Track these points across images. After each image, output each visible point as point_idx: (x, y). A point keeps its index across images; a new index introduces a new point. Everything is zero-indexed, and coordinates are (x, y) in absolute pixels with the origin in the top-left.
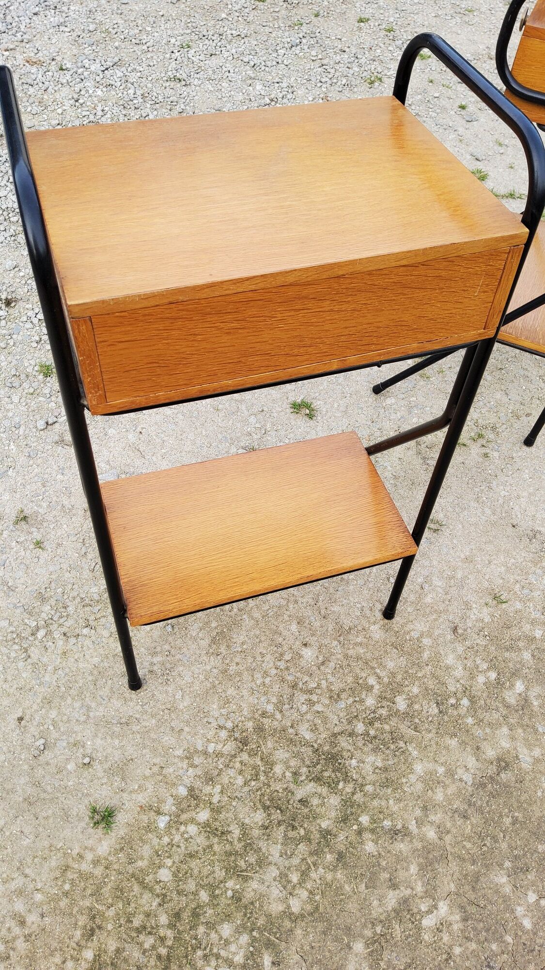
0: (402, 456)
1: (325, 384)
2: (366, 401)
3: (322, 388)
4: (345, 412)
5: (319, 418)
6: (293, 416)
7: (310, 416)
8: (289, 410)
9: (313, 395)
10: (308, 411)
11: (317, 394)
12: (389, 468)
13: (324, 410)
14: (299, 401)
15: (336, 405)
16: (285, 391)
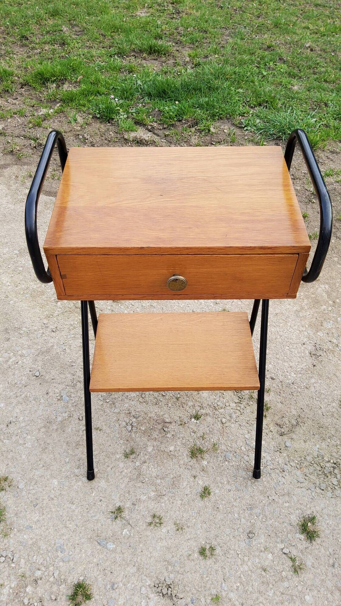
0: (302, 441)
1: (271, 522)
2: (268, 482)
3: (277, 523)
4: (289, 494)
5: (309, 513)
6: (322, 535)
7: (312, 519)
8: (318, 540)
9: (289, 528)
10: (309, 524)
11: (286, 524)
12: (318, 446)
13: (297, 512)
14: (302, 537)
15: (287, 505)
16: (300, 554)
